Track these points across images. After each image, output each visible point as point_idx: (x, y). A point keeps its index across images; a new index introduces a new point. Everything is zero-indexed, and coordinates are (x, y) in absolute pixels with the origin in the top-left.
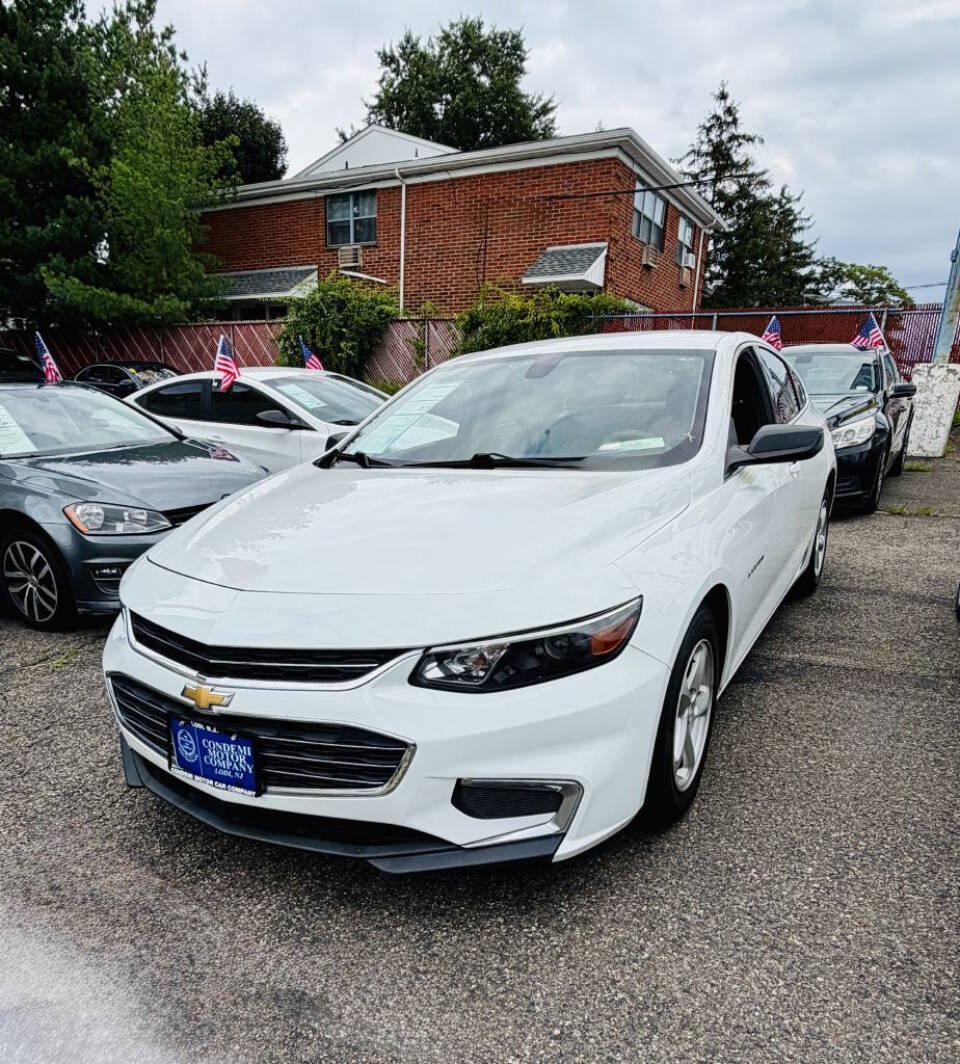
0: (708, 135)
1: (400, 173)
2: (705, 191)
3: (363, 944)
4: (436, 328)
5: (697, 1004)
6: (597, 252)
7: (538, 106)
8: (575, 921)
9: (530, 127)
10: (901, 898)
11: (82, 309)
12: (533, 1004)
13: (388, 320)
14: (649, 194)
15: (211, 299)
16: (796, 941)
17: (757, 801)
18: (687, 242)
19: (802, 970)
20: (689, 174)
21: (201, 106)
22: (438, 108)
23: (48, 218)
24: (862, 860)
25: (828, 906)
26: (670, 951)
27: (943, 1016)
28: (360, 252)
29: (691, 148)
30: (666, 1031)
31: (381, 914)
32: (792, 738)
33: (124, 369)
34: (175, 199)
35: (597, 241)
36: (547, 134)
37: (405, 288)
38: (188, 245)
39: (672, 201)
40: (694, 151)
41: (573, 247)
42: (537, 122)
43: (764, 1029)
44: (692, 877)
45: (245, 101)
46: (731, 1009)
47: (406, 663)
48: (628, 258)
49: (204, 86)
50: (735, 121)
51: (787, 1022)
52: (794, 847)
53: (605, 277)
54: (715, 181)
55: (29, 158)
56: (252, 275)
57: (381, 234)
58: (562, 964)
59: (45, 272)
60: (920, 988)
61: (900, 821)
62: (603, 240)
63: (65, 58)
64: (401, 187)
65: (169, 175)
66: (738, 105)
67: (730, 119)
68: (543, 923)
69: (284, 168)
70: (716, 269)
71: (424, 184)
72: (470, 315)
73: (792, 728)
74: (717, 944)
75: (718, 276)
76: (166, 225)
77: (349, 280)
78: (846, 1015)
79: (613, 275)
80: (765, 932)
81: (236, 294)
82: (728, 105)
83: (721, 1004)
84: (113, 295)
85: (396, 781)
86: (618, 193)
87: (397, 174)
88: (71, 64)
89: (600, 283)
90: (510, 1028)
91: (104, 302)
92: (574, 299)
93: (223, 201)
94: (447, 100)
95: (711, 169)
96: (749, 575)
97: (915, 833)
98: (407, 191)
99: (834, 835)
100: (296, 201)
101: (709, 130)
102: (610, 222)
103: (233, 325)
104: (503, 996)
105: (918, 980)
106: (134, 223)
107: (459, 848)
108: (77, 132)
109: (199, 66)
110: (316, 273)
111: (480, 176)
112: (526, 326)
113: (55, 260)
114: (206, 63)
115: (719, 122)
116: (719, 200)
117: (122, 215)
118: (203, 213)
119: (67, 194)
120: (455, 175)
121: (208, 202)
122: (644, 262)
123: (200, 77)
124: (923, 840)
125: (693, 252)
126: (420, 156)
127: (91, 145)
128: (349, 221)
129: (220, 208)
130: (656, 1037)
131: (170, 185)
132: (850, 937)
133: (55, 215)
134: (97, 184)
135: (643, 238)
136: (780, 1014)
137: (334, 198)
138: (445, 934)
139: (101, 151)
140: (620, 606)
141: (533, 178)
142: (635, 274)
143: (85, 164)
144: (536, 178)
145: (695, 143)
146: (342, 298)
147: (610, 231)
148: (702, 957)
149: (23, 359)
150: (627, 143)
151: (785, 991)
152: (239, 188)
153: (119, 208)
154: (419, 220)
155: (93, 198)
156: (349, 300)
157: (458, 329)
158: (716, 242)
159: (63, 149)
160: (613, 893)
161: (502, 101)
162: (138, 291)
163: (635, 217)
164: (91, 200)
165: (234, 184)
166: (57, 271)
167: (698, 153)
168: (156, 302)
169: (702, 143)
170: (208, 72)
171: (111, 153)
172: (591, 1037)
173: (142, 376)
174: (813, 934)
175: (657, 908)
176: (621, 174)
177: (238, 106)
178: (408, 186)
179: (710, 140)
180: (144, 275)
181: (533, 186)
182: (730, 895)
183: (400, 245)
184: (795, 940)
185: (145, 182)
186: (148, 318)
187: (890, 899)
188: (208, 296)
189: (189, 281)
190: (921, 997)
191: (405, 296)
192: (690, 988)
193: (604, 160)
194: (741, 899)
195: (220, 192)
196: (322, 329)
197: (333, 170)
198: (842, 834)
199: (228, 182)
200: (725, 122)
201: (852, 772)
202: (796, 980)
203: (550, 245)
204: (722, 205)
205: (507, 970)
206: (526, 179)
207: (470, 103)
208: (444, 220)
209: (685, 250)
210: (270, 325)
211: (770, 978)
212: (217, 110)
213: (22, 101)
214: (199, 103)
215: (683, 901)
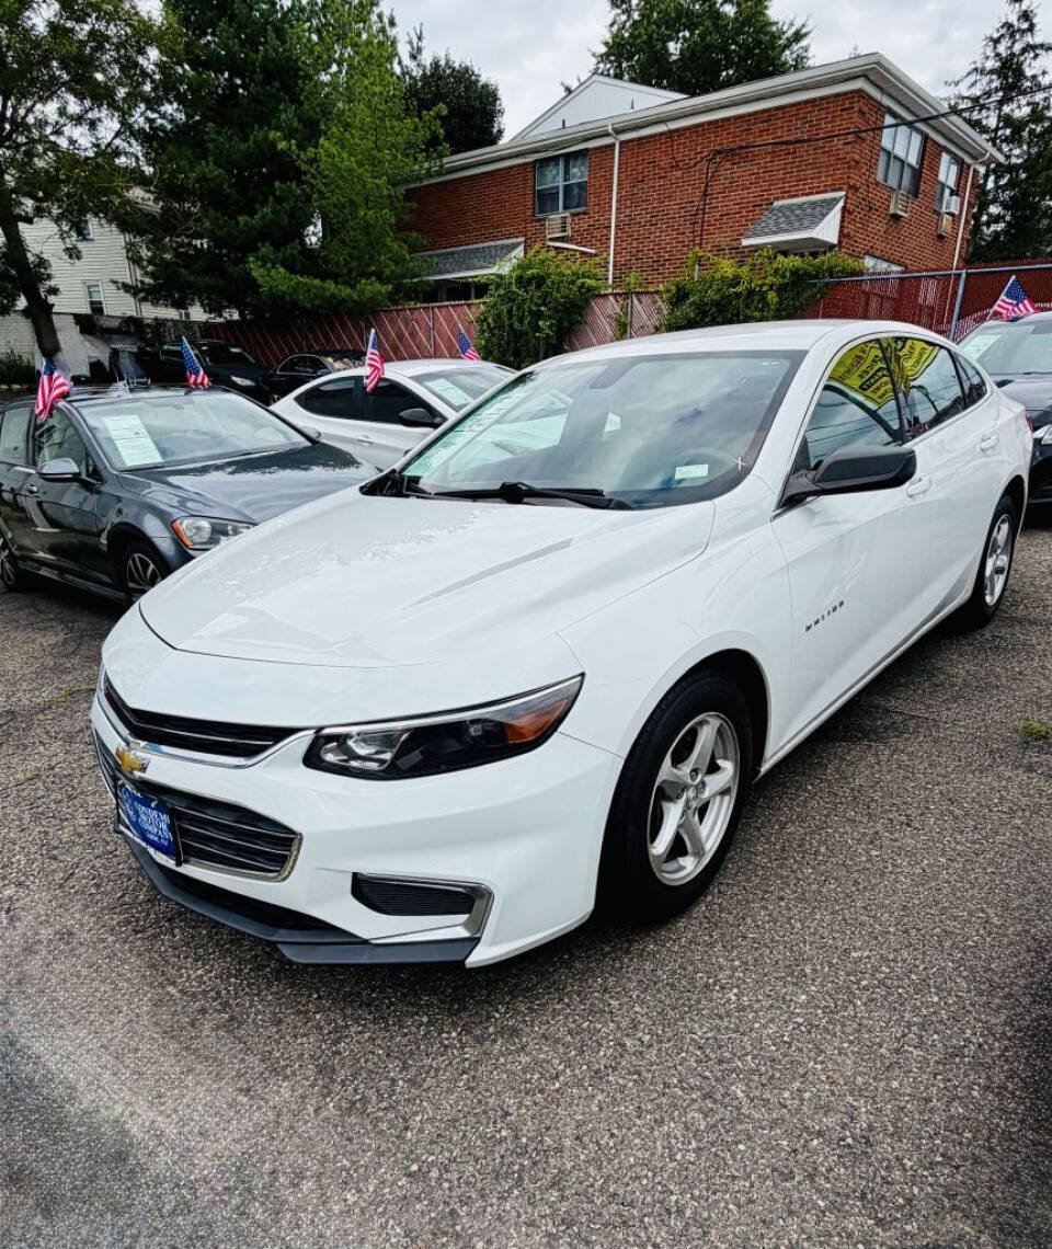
0: (995, 48)
1: (613, 129)
2: (987, 117)
3: (275, 1030)
4: (641, 302)
5: (582, 1157)
6: (832, 203)
7: (790, 33)
8: (501, 1033)
9: (779, 59)
10: (897, 1051)
11: (288, 298)
12: (406, 1129)
13: (590, 295)
14: (903, 130)
15: (415, 280)
16: (739, 1092)
17: (783, 899)
18: (951, 182)
19: (727, 1131)
20: (967, 98)
21: (417, 73)
22: (673, 48)
23: (257, 206)
24: (872, 993)
25: (800, 1050)
26: (586, 1084)
27: (871, 1222)
28: (569, 220)
29: (973, 66)
30: (532, 1186)
31: (310, 995)
32: (865, 820)
33: (322, 359)
34: (380, 178)
35: (833, 190)
36: (799, 64)
37: (615, 258)
38: (391, 226)
39: (933, 135)
40: (976, 69)
41: (804, 199)
42: (787, 52)
43: (643, 1203)
44: (659, 991)
45: (461, 62)
46: (616, 1171)
47: (299, 744)
48: (871, 208)
49: (419, 50)
50: (1031, 29)
51: (674, 1198)
52: (798, 966)
53: (841, 232)
54: (1001, 103)
55: (243, 146)
56: (458, 253)
57: (592, 200)
58: (461, 1084)
59: (253, 262)
60: (861, 1178)
61: (947, 944)
62: (840, 189)
63: (278, 38)
64: (614, 145)
65: (375, 152)
66: (1037, 7)
67: (1025, 26)
68: (467, 1030)
69: (500, 132)
70: (994, 210)
71: (640, 139)
72: (677, 286)
73: (873, 805)
74: (644, 1082)
75: (997, 219)
76: (370, 204)
77: (553, 253)
78: (751, 1201)
79: (850, 229)
80: (707, 1074)
81: (440, 273)
82: (1024, 7)
83: (610, 1161)
84: (317, 282)
85: (288, 869)
86: (861, 131)
87: (610, 129)
88: (284, 43)
89: (834, 240)
90: (369, 1154)
91: (309, 290)
92: (794, 262)
93: (429, 174)
94: (684, 37)
95: (997, 90)
96: (808, 628)
97: (959, 963)
98: (620, 148)
99: (854, 954)
100: (505, 169)
101: (996, 41)
102: (849, 167)
103: (433, 308)
104: (381, 1114)
105: (863, 1168)
106: (339, 206)
107: (366, 942)
108: (287, 115)
109: (415, 29)
110: (522, 247)
111: (702, 125)
112: (738, 295)
113: (263, 249)
114: (421, 25)
115: (1010, 30)
116: (1005, 127)
117: (328, 198)
118: (406, 190)
119: (275, 180)
120: (673, 126)
121: (414, 178)
122: (892, 211)
123: (415, 40)
124: (965, 974)
125: (957, 195)
126: (637, 108)
127: (300, 127)
128: (557, 187)
129: (425, 183)
130: (516, 1192)
131: (375, 162)
132: (807, 1095)
133: (264, 203)
134: (304, 167)
135: (893, 182)
136: (671, 1187)
137: (544, 162)
138: (360, 1028)
139: (310, 132)
140: (548, 687)
141: (762, 122)
142: (878, 226)
143: (294, 147)
144: (765, 121)
145: (978, 59)
146: (542, 274)
147: (848, 178)
148: (619, 1096)
149: (234, 350)
150: (875, 72)
151: (692, 1157)
152: (445, 160)
153: (325, 191)
154: (633, 178)
155: (300, 183)
156: (549, 275)
157: (663, 302)
158: (998, 178)
159: (273, 132)
160: (561, 1000)
161: (748, 32)
162: (342, 276)
163: (883, 158)
164: (298, 185)
165: (441, 156)
166: (264, 261)
167: (982, 72)
168: (358, 287)
169: (987, 58)
170: (424, 35)
171: (319, 133)
172: (446, 1180)
173: (337, 365)
174: (763, 1085)
175: (599, 1026)
176: (865, 109)
177: (454, 69)
178: (622, 143)
179: (998, 55)
180: (348, 259)
181: (760, 132)
182: (692, 1020)
183: (610, 210)
184: (738, 1090)
185: (349, 162)
186: (350, 304)
187: (883, 1051)
188: (412, 278)
189: (392, 263)
190: (855, 1191)
191: (615, 266)
192: (584, 1135)
193: (845, 94)
194: (701, 1027)
195: (426, 165)
196: (519, 308)
197: (550, 129)
198: (866, 954)
199: (435, 155)
200: (1019, 30)
201: (919, 871)
202: (713, 1144)
203: (777, 199)
204: (1008, 132)
205: (401, 1083)
206: (754, 124)
207: (709, 38)
208: (660, 178)
209: (947, 191)
210: (469, 305)
211: (684, 1136)
212: (432, 75)
213: (239, 86)
214: (415, 70)
215: (633, 1020)
